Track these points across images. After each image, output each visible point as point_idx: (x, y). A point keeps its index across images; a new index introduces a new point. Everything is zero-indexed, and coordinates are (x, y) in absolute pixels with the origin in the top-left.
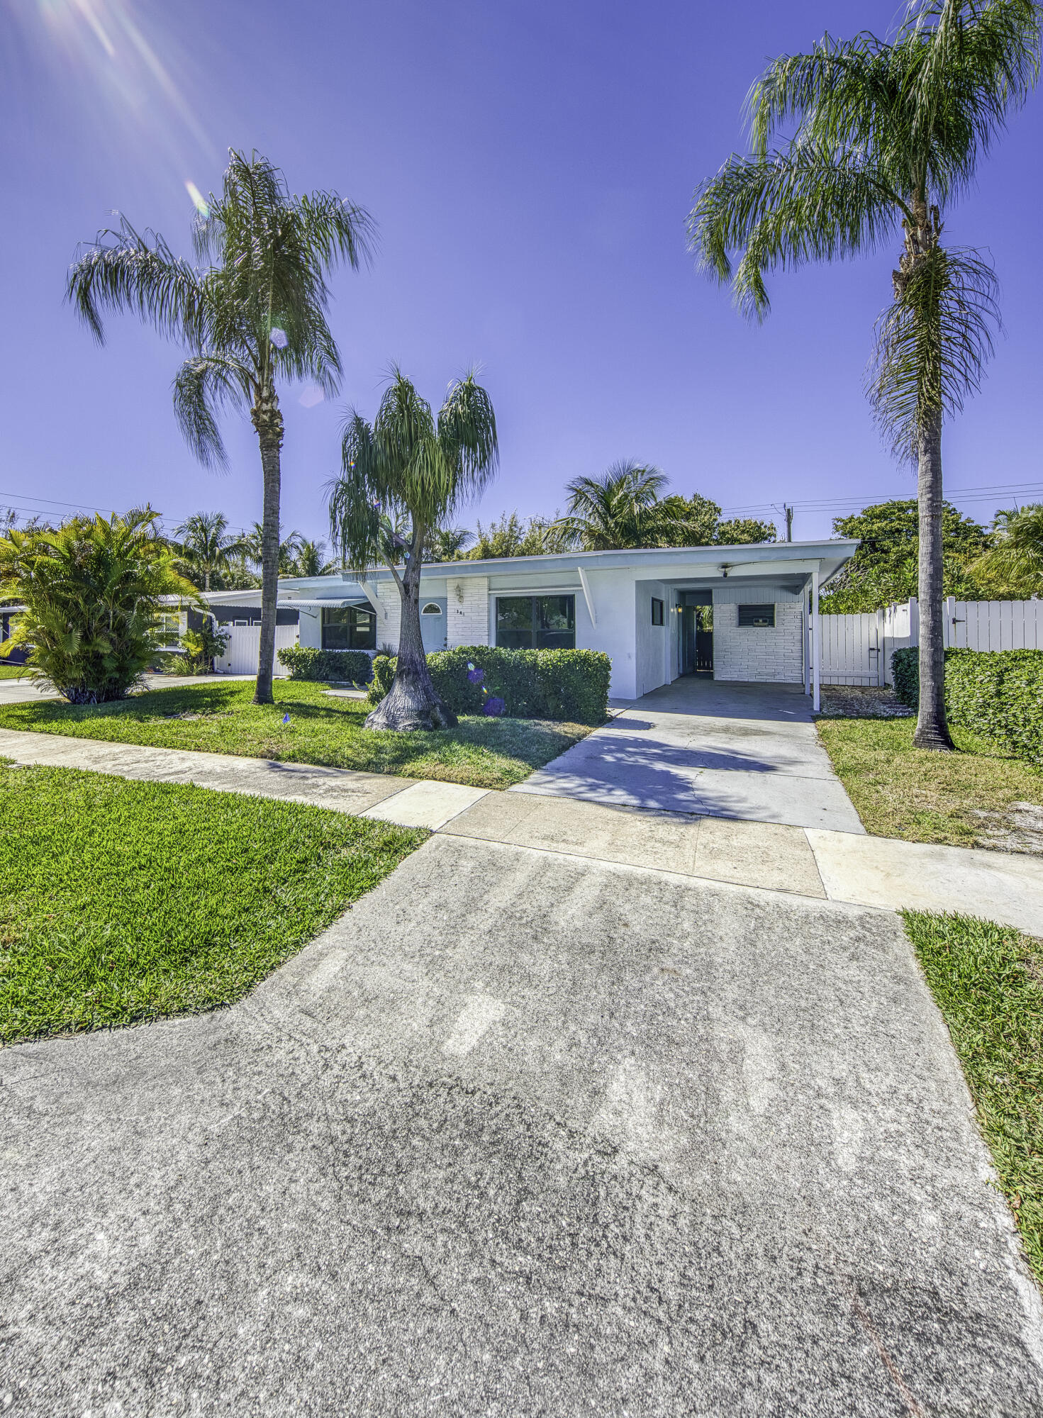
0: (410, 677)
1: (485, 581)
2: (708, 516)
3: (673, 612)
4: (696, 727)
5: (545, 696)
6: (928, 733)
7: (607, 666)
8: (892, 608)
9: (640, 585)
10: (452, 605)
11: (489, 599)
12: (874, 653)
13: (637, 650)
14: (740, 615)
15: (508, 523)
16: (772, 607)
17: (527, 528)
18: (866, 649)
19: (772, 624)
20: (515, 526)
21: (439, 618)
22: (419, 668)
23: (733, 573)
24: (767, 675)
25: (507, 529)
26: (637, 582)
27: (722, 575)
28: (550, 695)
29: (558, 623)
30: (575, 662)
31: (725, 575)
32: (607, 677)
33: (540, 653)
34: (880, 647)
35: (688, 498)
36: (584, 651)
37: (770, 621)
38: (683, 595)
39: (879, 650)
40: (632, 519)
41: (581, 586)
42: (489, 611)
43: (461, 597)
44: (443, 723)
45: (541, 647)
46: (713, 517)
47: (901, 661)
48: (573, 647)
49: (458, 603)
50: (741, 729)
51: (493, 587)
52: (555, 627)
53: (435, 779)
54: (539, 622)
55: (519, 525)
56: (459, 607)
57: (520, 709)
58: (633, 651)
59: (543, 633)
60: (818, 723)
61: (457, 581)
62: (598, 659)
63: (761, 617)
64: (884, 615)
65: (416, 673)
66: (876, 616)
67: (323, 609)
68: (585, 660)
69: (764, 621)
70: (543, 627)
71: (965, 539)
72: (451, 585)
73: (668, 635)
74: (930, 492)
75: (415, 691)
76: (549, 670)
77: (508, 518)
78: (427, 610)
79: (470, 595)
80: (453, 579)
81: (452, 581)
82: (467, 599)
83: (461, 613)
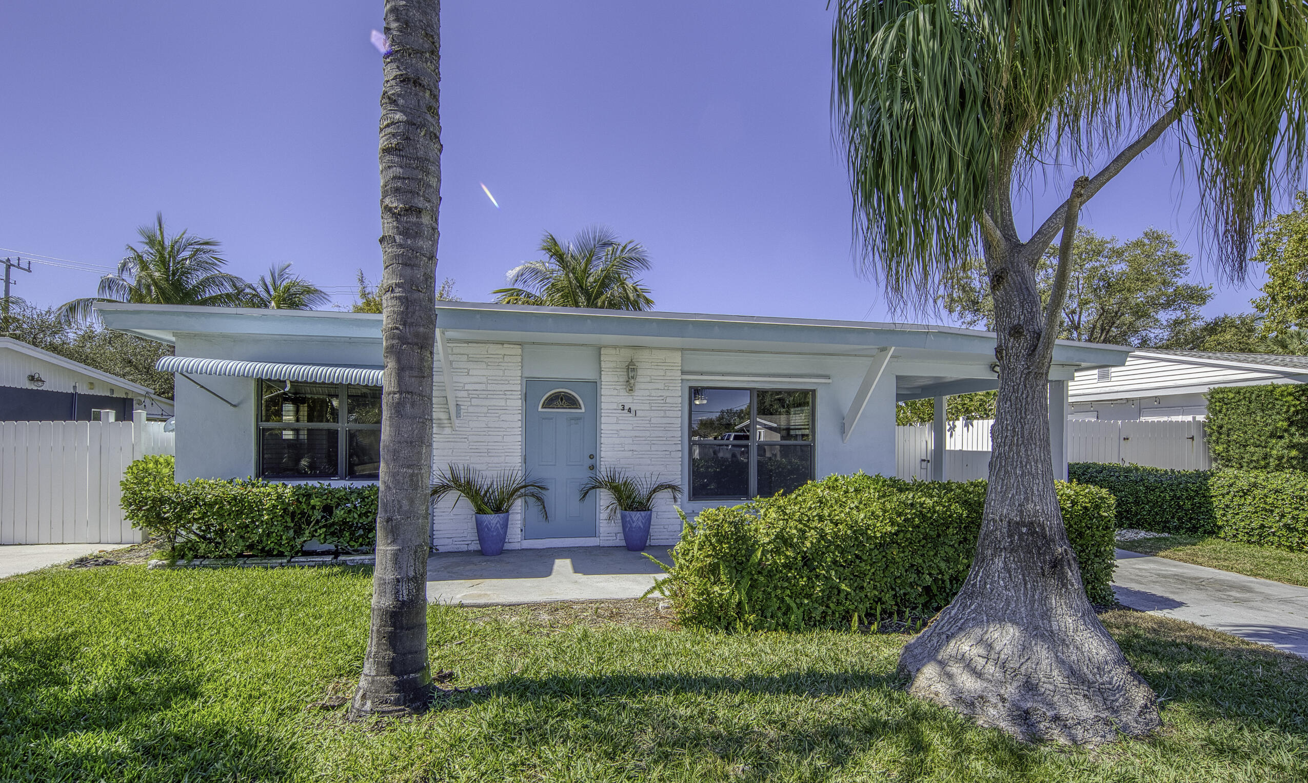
1: (679, 358)
10: (612, 395)
11: (682, 389)
21: (578, 419)
34: (930, 458)
39: (928, 461)
42: (682, 410)
43: (631, 382)
49: (623, 392)
56: (627, 400)
61: (628, 353)
66: (926, 429)
72: (611, 361)
78: (551, 402)
79: (648, 379)
80: (615, 347)
81: (613, 352)
82: (643, 386)
83: (629, 410)
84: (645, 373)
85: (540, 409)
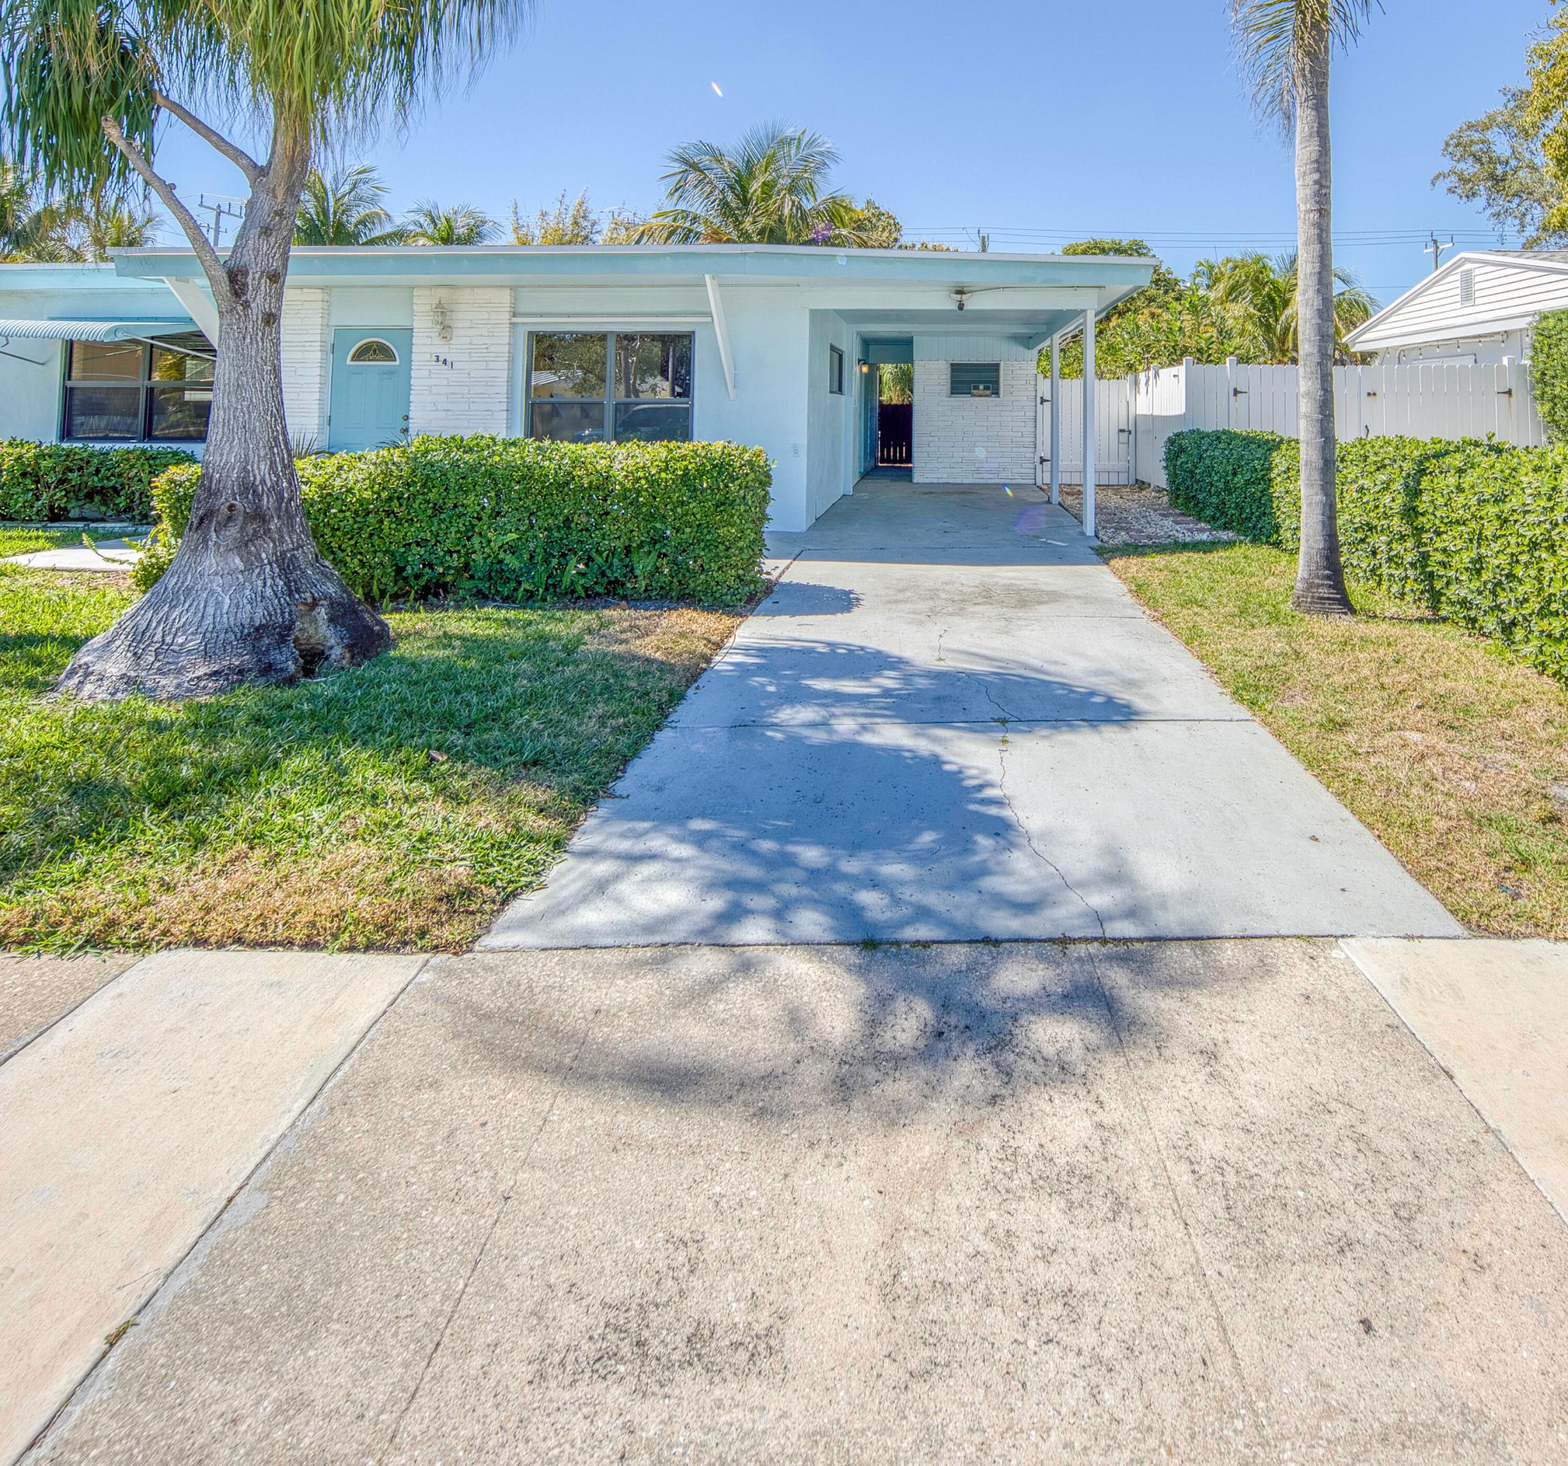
0: (233, 531)
1: (505, 297)
2: (886, 234)
3: (855, 372)
4: (933, 594)
5: (628, 550)
6: (1319, 586)
7: (765, 480)
8: (1151, 373)
9: (818, 316)
10: (425, 344)
11: (513, 335)
12: (1124, 436)
13: (810, 438)
14: (952, 377)
15: (571, 212)
16: (996, 367)
17: (605, 226)
18: (1114, 431)
19: (996, 393)
20: (584, 217)
21: (392, 373)
22: (267, 502)
23: (974, 303)
24: (988, 472)
25: (569, 221)
26: (814, 313)
27: (955, 307)
28: (641, 545)
29: (653, 389)
30: (701, 472)
31: (961, 307)
32: (765, 499)
33: (621, 451)
34: (1131, 428)
35: (859, 206)
36: (718, 445)
37: (993, 387)
38: (867, 343)
39: (1130, 432)
40: (781, 221)
41: (710, 314)
42: (512, 361)
43: (446, 330)
44: (336, 652)
45: (620, 438)
46: (894, 236)
47: (1182, 450)
48: (686, 436)
49: (437, 340)
50: (1008, 588)
51: (522, 308)
52: (648, 396)
53: (200, 942)
54: (622, 388)
55: (592, 217)
56: (443, 350)
57: (566, 581)
58: (803, 441)
59: (627, 405)
60: (1113, 562)
61: (442, 293)
62: (750, 462)
63: (981, 382)
64: (1136, 383)
65: (259, 516)
66: (1127, 384)
67: (70, 345)
68: (721, 468)
69: (986, 388)
70: (628, 396)
71: (1166, 292)
72: (423, 303)
73: (849, 408)
74: (1318, 170)
75: (249, 567)
76: (638, 493)
77: (573, 202)
78: (361, 354)
79: (469, 324)
80: (430, 287)
81: (427, 292)
82: (461, 332)
83: (445, 362)
84: (462, 319)
85: (349, 362)
